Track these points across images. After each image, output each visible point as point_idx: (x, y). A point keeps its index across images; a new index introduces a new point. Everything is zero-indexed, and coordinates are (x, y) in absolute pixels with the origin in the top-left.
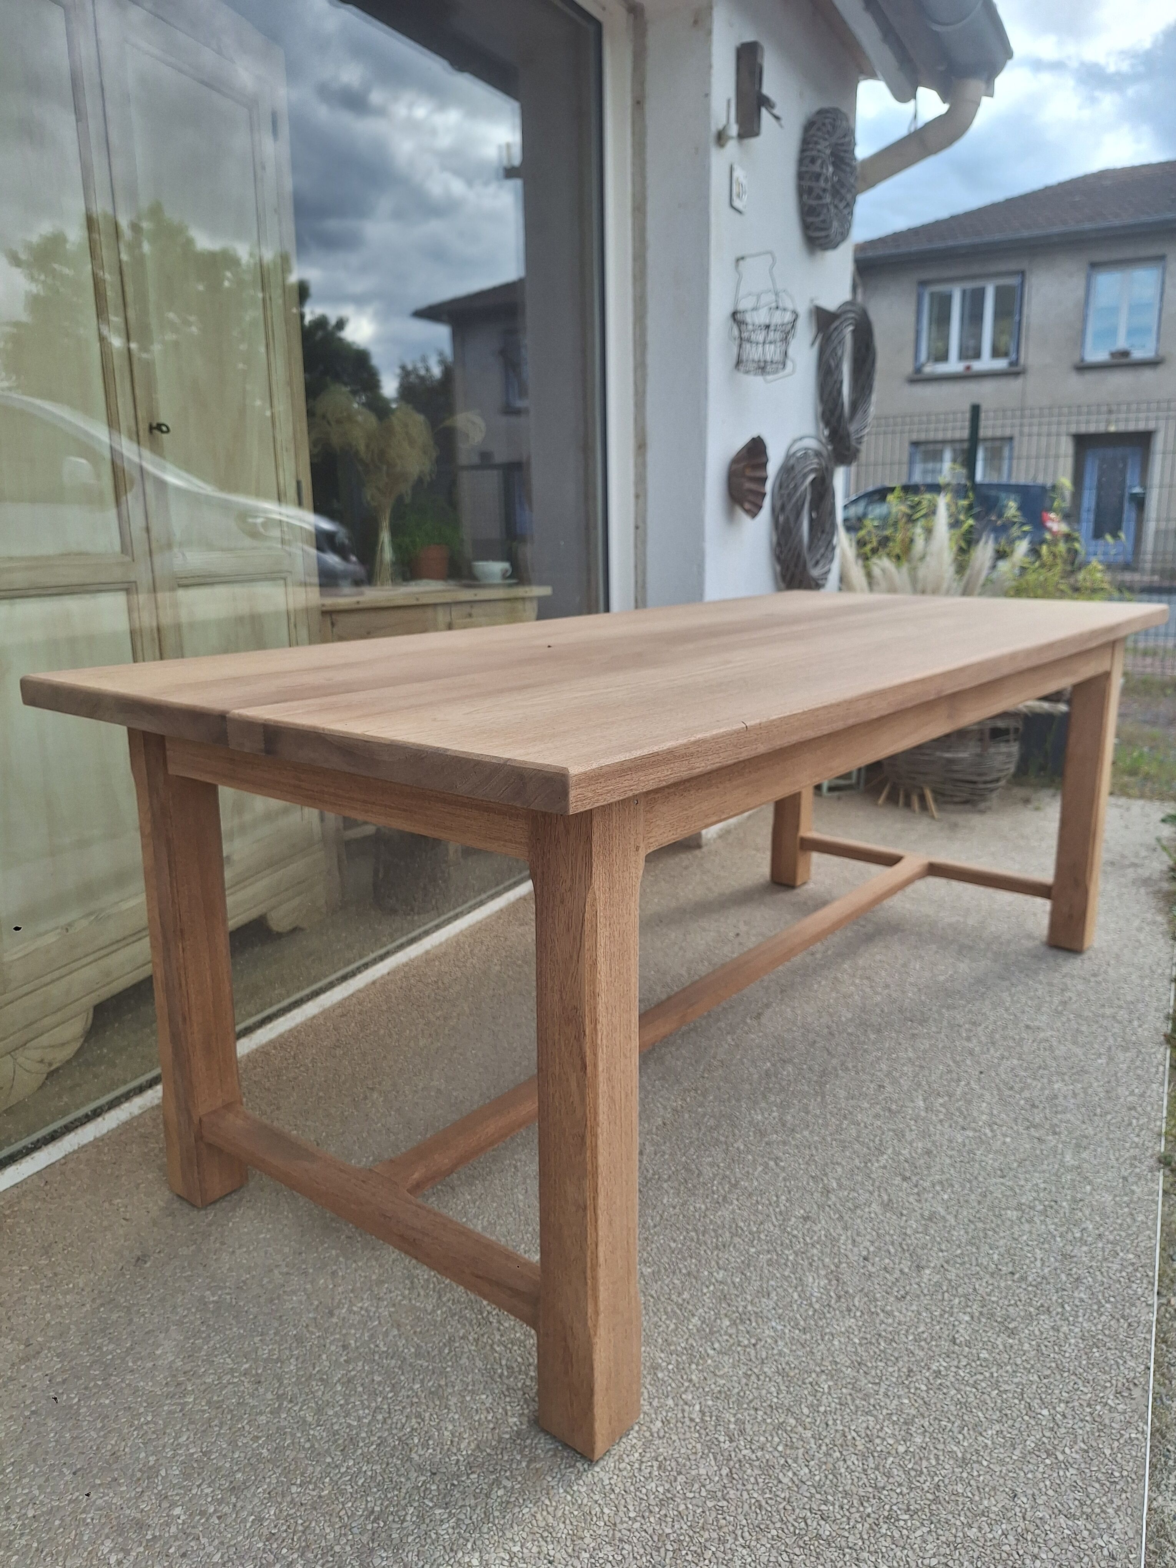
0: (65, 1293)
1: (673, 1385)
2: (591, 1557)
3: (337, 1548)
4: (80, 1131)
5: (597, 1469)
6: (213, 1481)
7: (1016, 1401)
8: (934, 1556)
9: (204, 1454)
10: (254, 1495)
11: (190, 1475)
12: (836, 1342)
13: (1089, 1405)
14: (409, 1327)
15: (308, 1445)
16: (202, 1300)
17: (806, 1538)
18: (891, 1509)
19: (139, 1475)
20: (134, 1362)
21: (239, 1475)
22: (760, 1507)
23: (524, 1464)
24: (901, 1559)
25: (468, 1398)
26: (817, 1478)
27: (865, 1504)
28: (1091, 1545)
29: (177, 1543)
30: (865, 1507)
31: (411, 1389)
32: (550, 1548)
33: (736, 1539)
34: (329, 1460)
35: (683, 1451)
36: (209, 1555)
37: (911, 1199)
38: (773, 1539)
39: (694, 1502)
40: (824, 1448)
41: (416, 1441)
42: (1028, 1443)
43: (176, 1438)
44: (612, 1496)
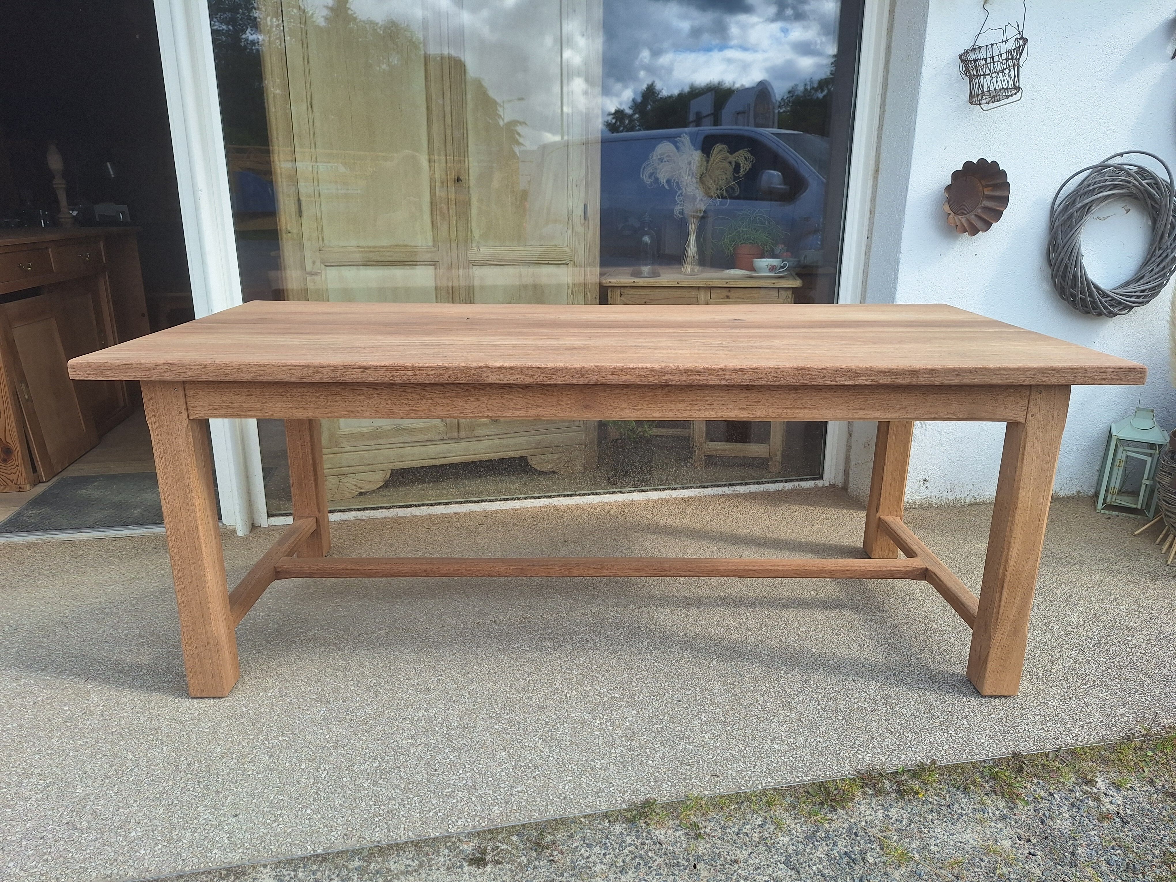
5: (190, 700)
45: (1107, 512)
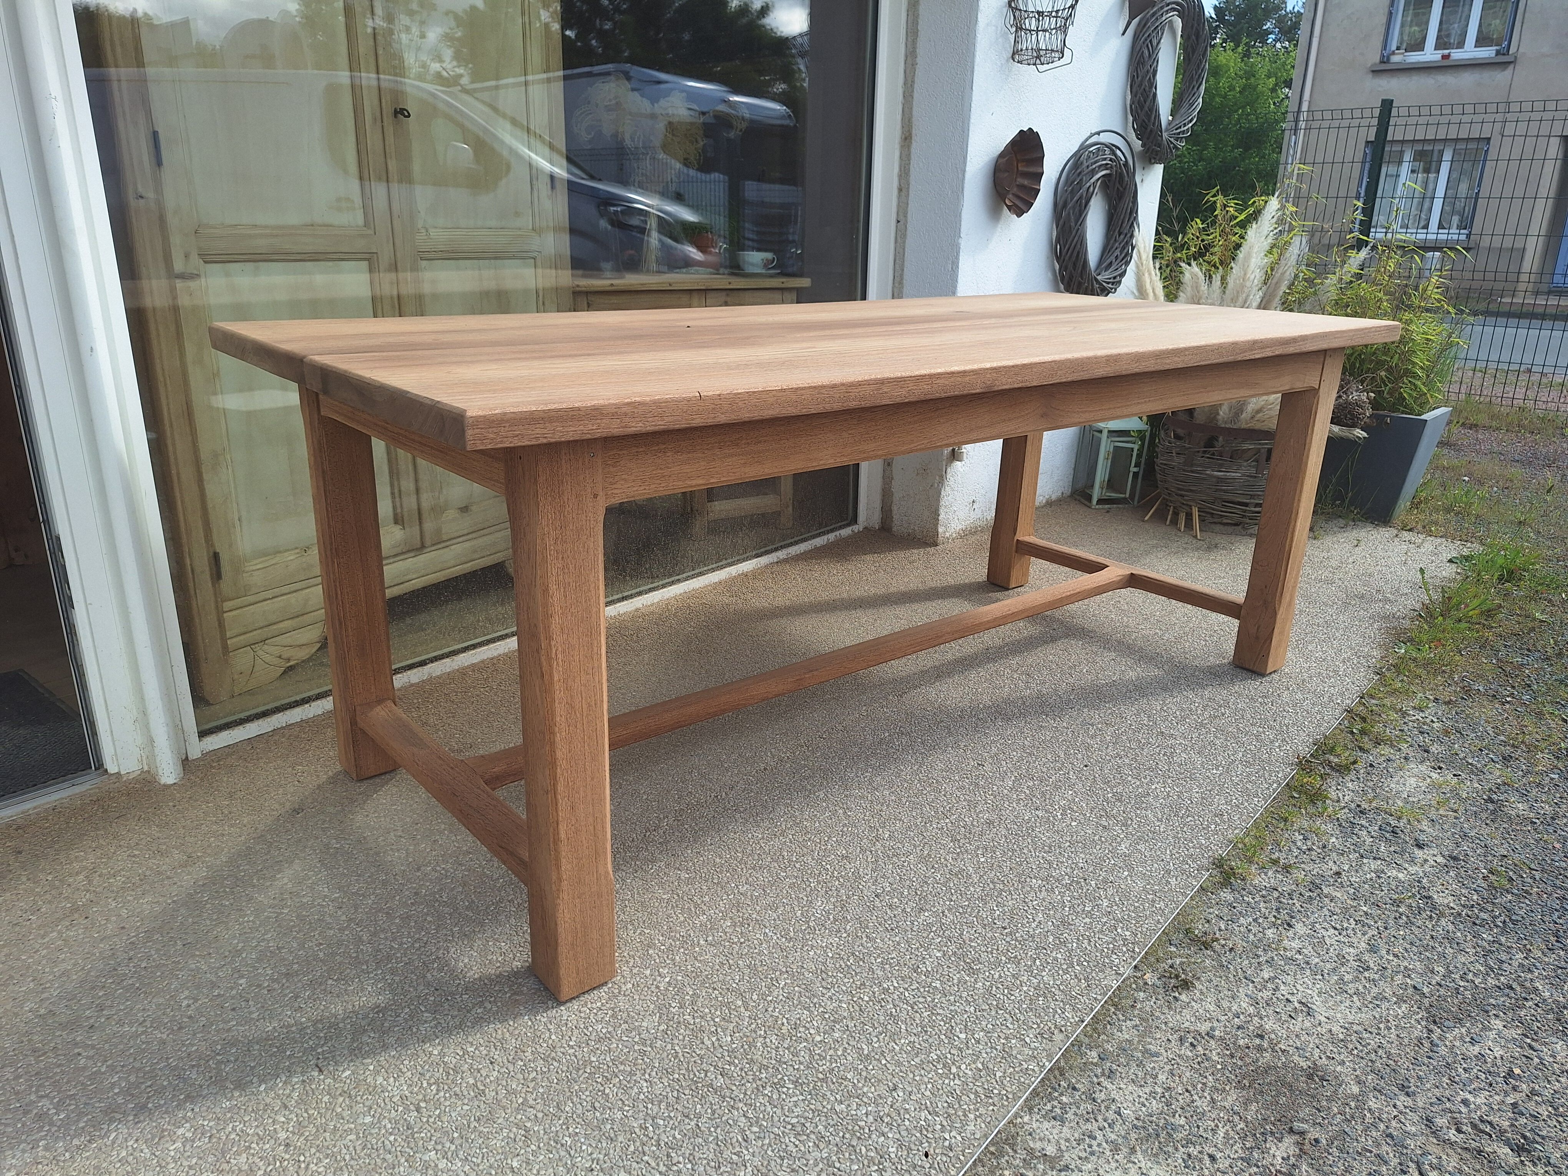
0: (232, 826)
1: (657, 961)
2: (525, 1065)
3: (341, 1025)
4: (288, 712)
5: (562, 1008)
6: (276, 967)
7: (942, 1023)
8: (797, 1117)
9: (278, 948)
10: (300, 981)
11: (262, 960)
12: (812, 953)
13: (1006, 1038)
14: (472, 888)
15: (354, 955)
16: (327, 846)
17: (700, 1085)
18: (782, 1079)
19: (227, 954)
20: (258, 880)
21: (295, 966)
22: (676, 1057)
23: (508, 995)
24: (768, 1114)
25: (490, 943)
26: (734, 1046)
27: (763, 1071)
28: (937, 1136)
29: (233, 1001)
30: (761, 1073)
31: (451, 930)
32: (496, 1055)
33: (643, 1075)
34: (365, 967)
35: (637, 1007)
36: (251, 1013)
37: (948, 857)
38: (673, 1080)
39: (625, 1044)
40: (753, 1026)
41: (436, 965)
42: (932, 1055)
43: (263, 935)
44: (564, 1028)
45: (1101, 506)
